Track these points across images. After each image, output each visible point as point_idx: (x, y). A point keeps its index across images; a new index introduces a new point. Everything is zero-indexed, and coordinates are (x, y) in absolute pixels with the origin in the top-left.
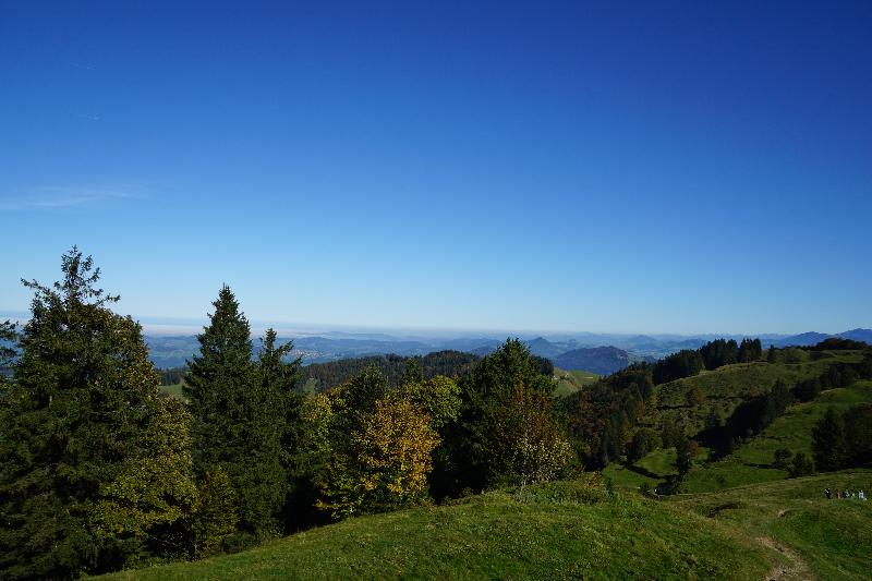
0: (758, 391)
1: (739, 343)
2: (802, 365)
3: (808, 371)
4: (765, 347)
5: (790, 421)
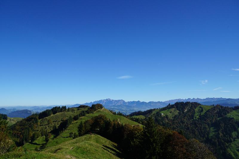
0: (65, 119)
1: (61, 107)
2: (76, 112)
4: (67, 108)
5: (73, 125)
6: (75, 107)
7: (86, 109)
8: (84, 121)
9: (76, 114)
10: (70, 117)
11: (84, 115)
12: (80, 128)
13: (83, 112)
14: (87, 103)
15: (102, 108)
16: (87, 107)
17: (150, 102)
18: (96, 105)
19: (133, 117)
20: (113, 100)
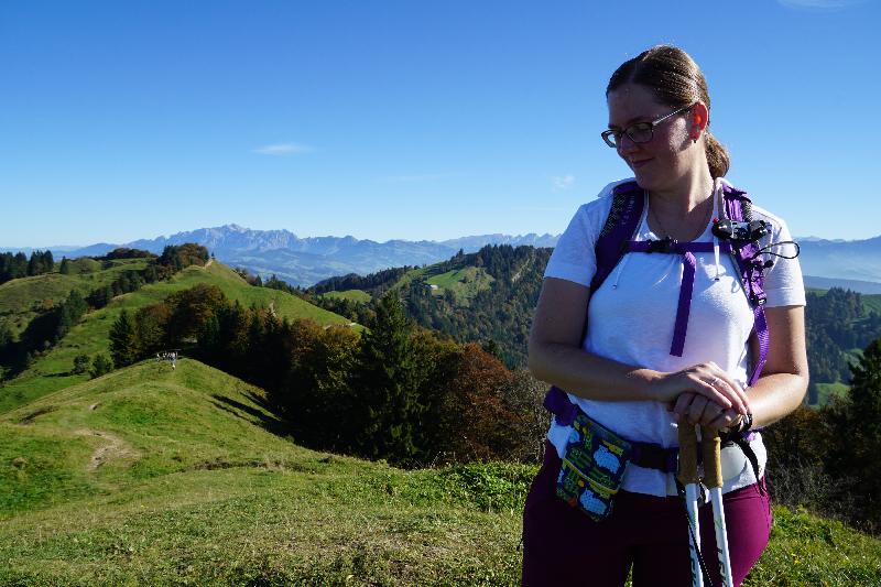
0: (51, 302)
2: (95, 274)
3: (101, 279)
4: (57, 259)
5: (86, 328)
6: (94, 256)
7: (140, 265)
8: (133, 310)
9: (96, 285)
10: (73, 294)
11: (132, 289)
12: (120, 336)
13: (129, 274)
14: (142, 241)
15: (207, 258)
16: (142, 254)
17: (391, 243)
18: (181, 248)
19: (327, 295)
20: (249, 232)
